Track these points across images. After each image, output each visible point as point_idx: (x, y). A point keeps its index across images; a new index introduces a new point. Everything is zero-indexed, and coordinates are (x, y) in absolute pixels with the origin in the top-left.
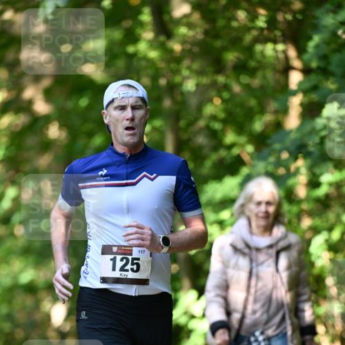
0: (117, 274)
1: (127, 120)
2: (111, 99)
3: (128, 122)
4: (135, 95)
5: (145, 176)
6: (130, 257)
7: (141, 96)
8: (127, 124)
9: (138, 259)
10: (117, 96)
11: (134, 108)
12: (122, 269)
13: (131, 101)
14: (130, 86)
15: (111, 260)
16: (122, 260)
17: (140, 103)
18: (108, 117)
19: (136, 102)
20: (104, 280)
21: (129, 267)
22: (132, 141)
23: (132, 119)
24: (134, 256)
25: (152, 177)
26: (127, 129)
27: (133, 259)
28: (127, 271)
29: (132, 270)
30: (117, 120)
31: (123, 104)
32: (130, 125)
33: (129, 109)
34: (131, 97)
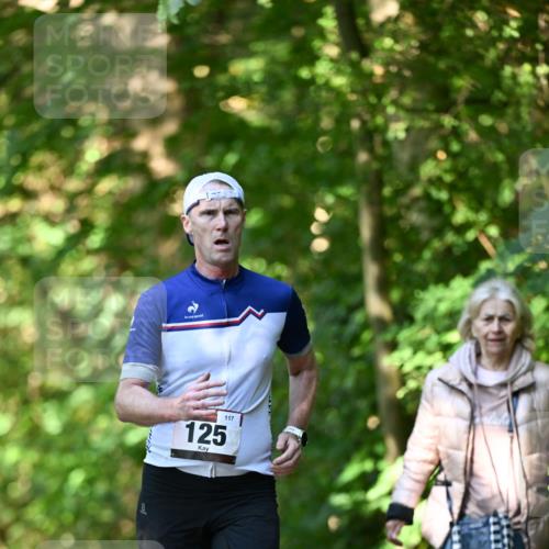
0: (194, 447)
1: (219, 230)
2: (195, 201)
3: (220, 233)
4: (229, 195)
5: (250, 312)
6: (213, 425)
7: (237, 196)
8: (218, 235)
9: (224, 428)
10: (205, 197)
11: (227, 213)
12: (202, 440)
13: (224, 204)
14: (221, 182)
15: (187, 426)
16: (202, 427)
17: (235, 206)
18: (190, 224)
19: (231, 205)
20: (176, 453)
21: (211, 437)
22: (224, 259)
23: (225, 230)
24: (218, 423)
25: (260, 314)
26: (218, 242)
27: (218, 427)
28: (208, 442)
29: (215, 442)
30: (204, 230)
31: (212, 208)
32: (222, 238)
33: (221, 215)
34: (224, 198)
